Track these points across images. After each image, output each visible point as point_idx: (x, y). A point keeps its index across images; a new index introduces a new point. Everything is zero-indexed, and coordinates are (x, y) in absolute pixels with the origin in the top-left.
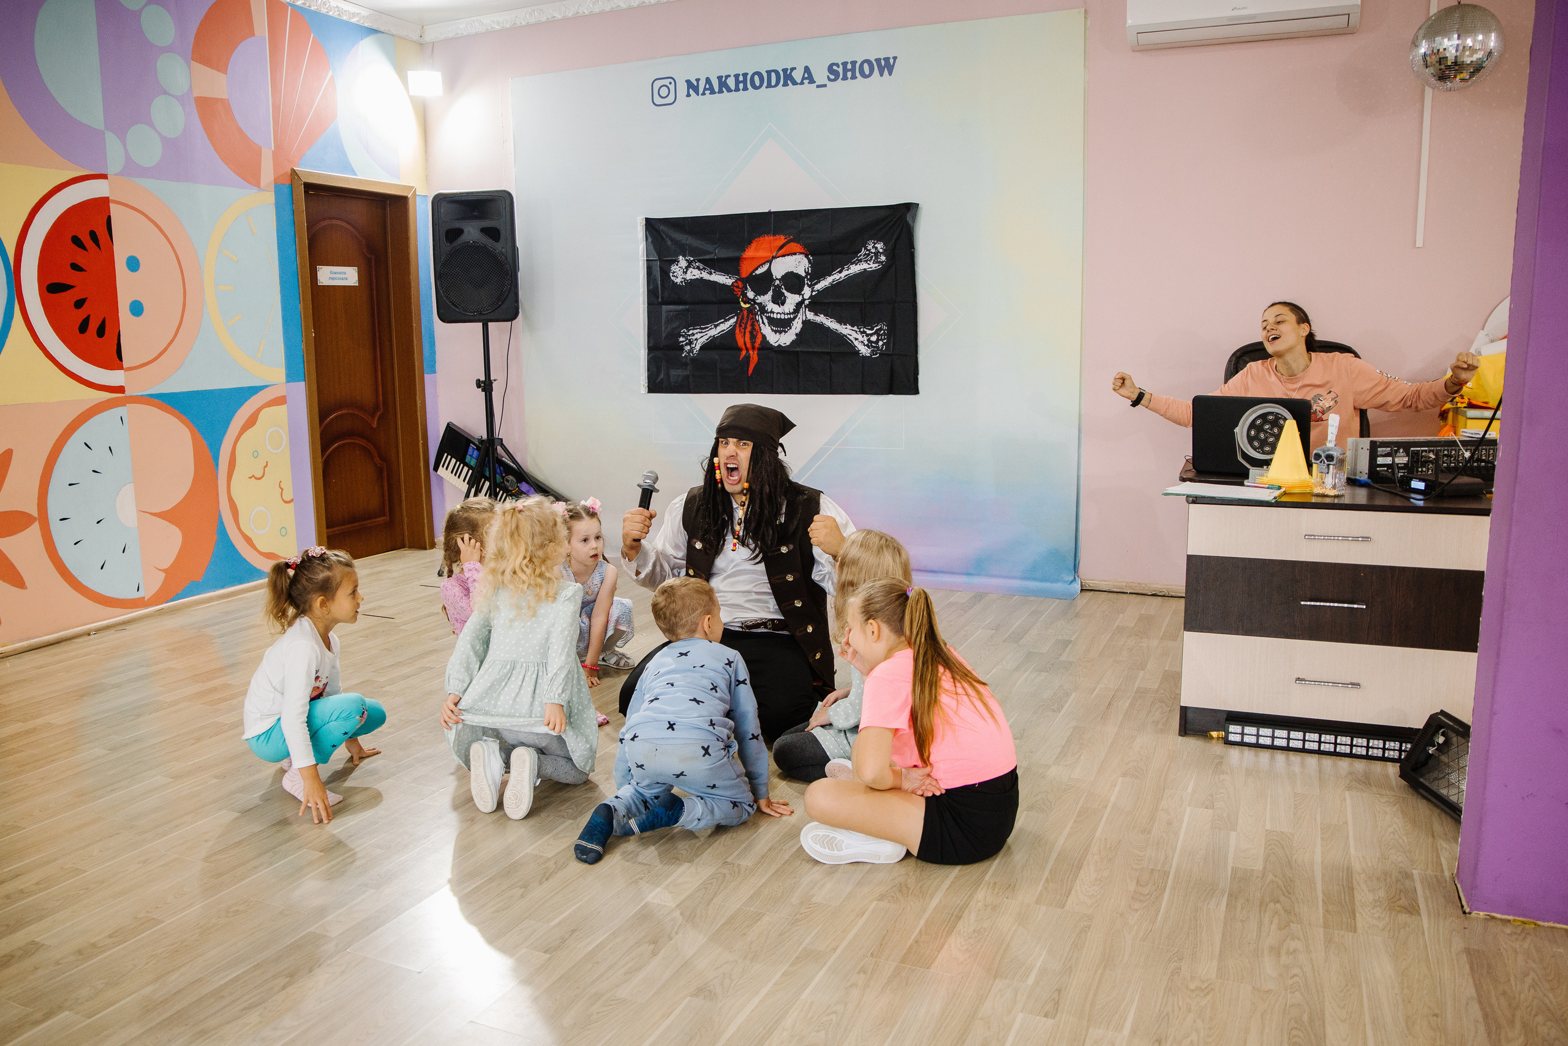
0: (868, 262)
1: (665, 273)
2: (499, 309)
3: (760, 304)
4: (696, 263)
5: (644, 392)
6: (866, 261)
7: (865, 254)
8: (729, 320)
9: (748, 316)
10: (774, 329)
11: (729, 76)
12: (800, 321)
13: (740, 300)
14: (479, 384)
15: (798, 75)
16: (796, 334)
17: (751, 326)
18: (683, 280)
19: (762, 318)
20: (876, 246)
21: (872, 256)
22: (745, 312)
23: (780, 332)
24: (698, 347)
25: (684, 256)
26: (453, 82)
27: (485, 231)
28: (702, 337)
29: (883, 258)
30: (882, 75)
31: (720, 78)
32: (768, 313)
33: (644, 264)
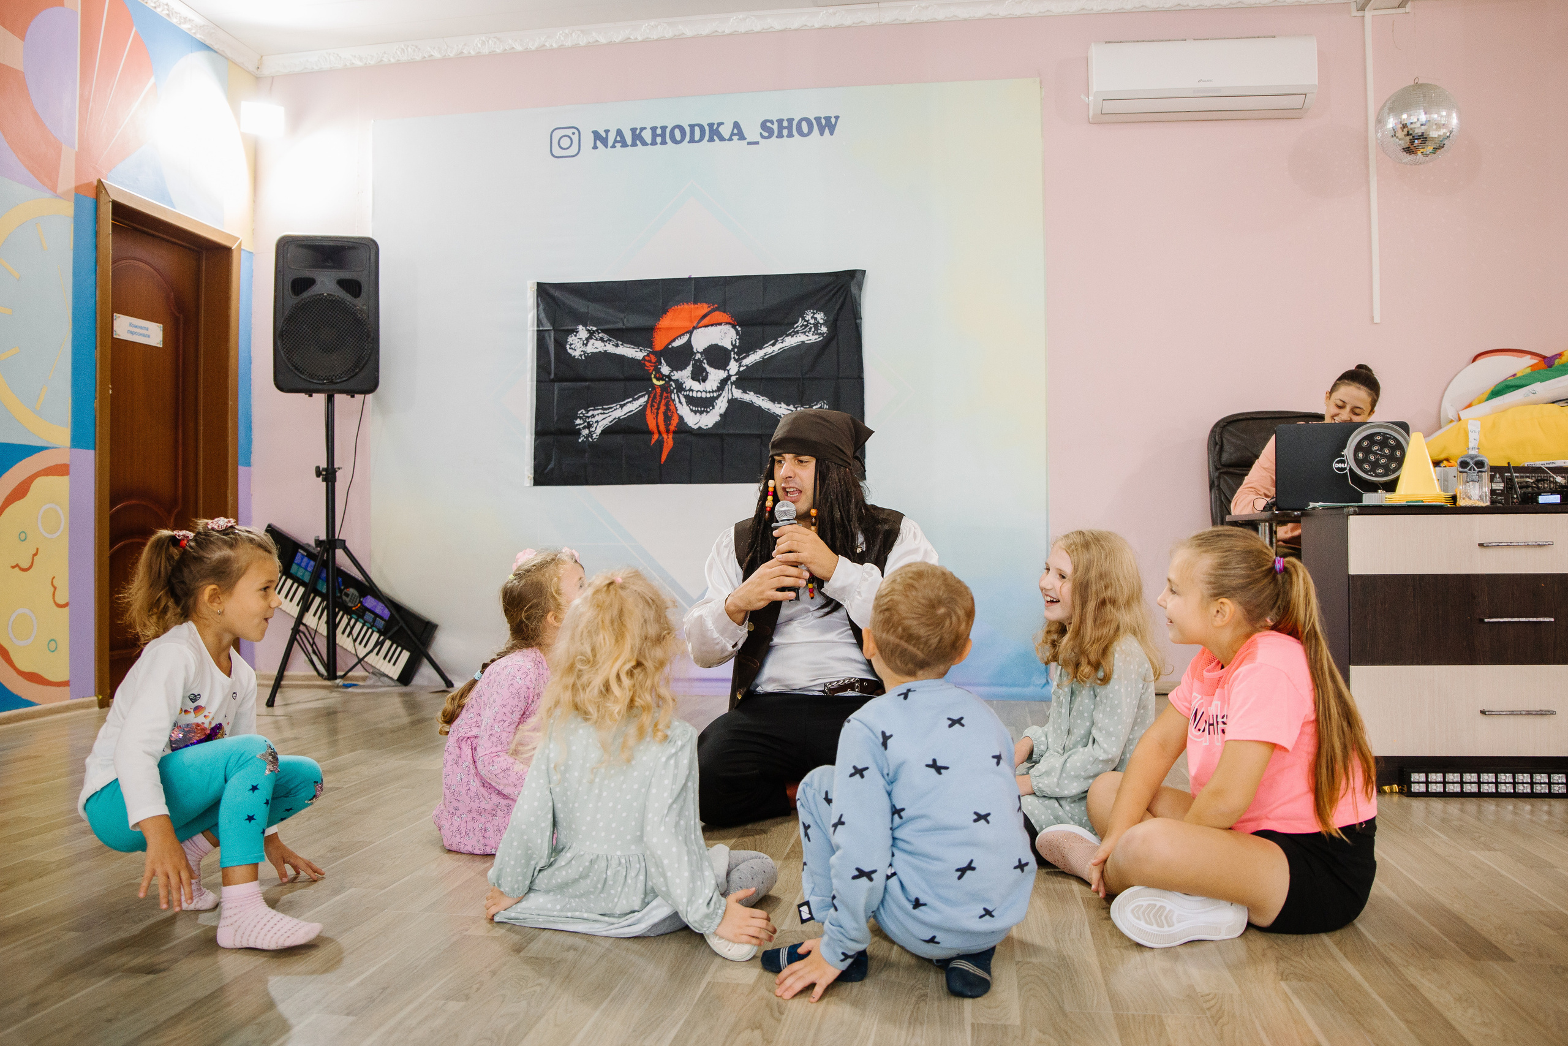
0: (807, 334)
1: (561, 345)
2: (355, 378)
3: (676, 381)
4: (599, 333)
5: (528, 485)
6: (804, 333)
7: (803, 325)
8: (638, 399)
9: (661, 396)
10: (694, 409)
11: (645, 128)
12: (726, 400)
13: (653, 376)
14: (318, 473)
15: (725, 131)
16: (721, 415)
17: (664, 405)
18: (582, 353)
19: (678, 397)
20: (815, 316)
21: (811, 328)
22: (658, 391)
23: (701, 413)
24: (598, 431)
25: (585, 325)
26: (297, 117)
27: (342, 283)
28: (604, 419)
29: (824, 329)
30: (822, 134)
31: (633, 130)
32: (686, 391)
33: (533, 336)
